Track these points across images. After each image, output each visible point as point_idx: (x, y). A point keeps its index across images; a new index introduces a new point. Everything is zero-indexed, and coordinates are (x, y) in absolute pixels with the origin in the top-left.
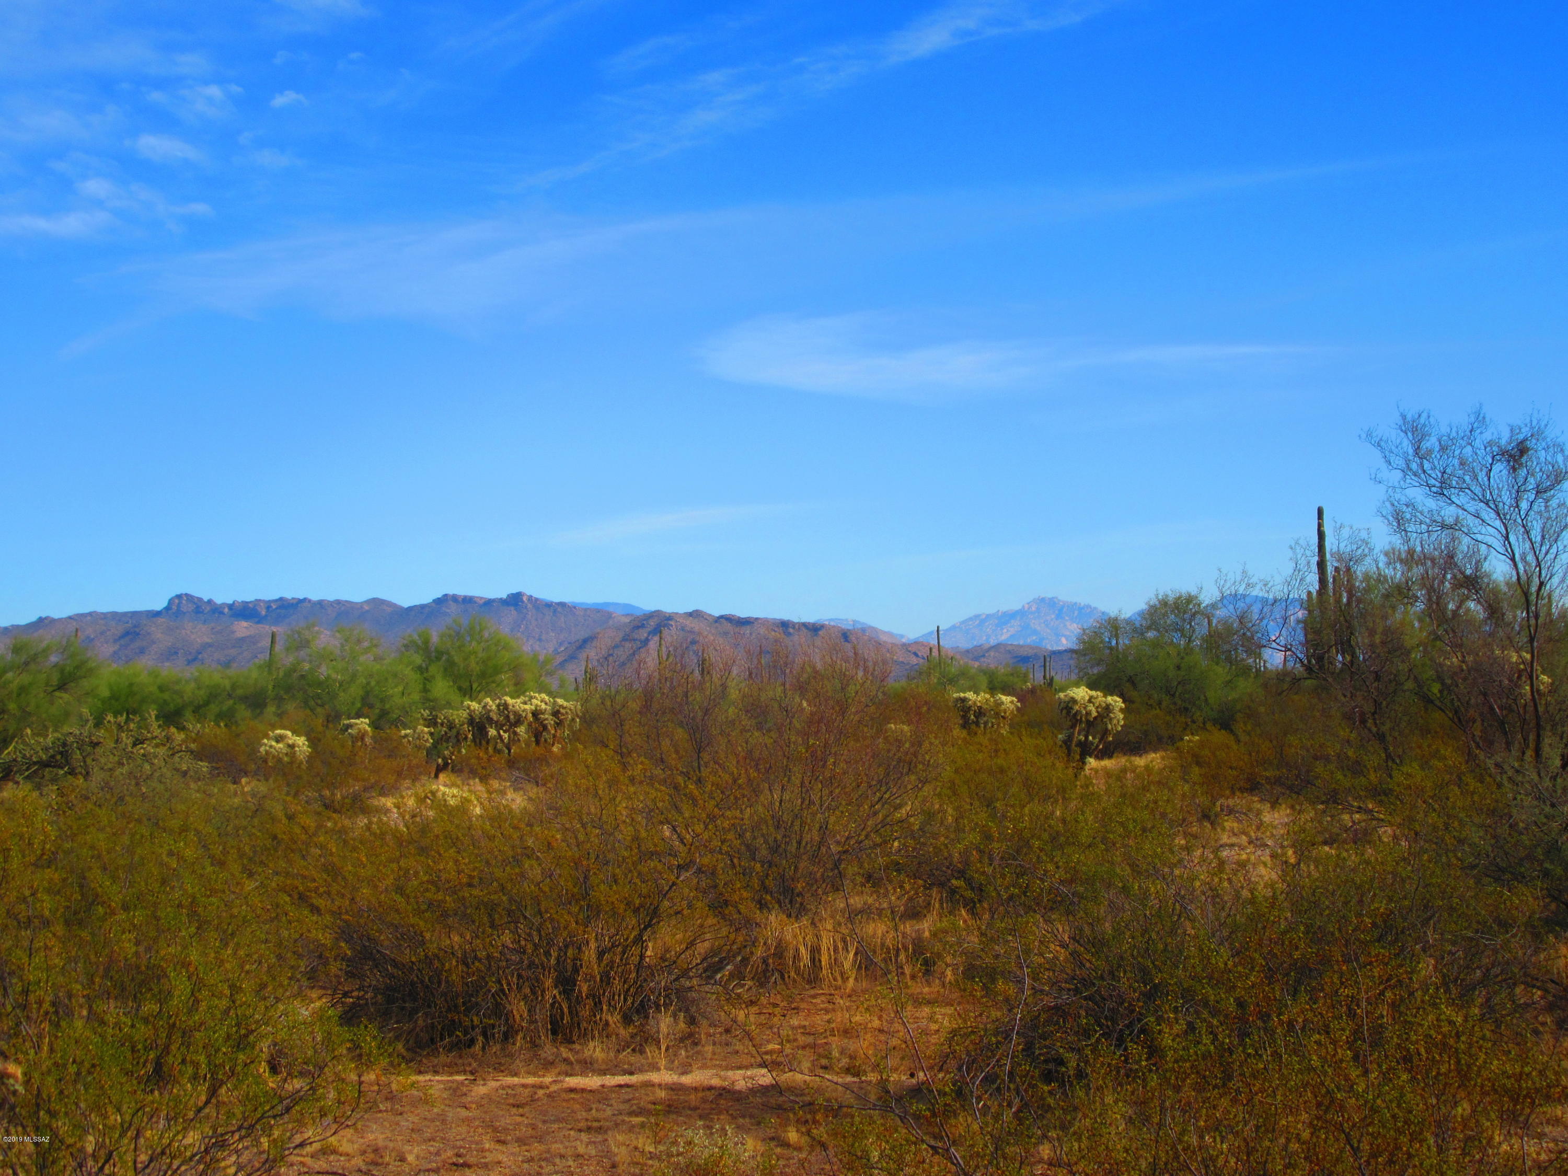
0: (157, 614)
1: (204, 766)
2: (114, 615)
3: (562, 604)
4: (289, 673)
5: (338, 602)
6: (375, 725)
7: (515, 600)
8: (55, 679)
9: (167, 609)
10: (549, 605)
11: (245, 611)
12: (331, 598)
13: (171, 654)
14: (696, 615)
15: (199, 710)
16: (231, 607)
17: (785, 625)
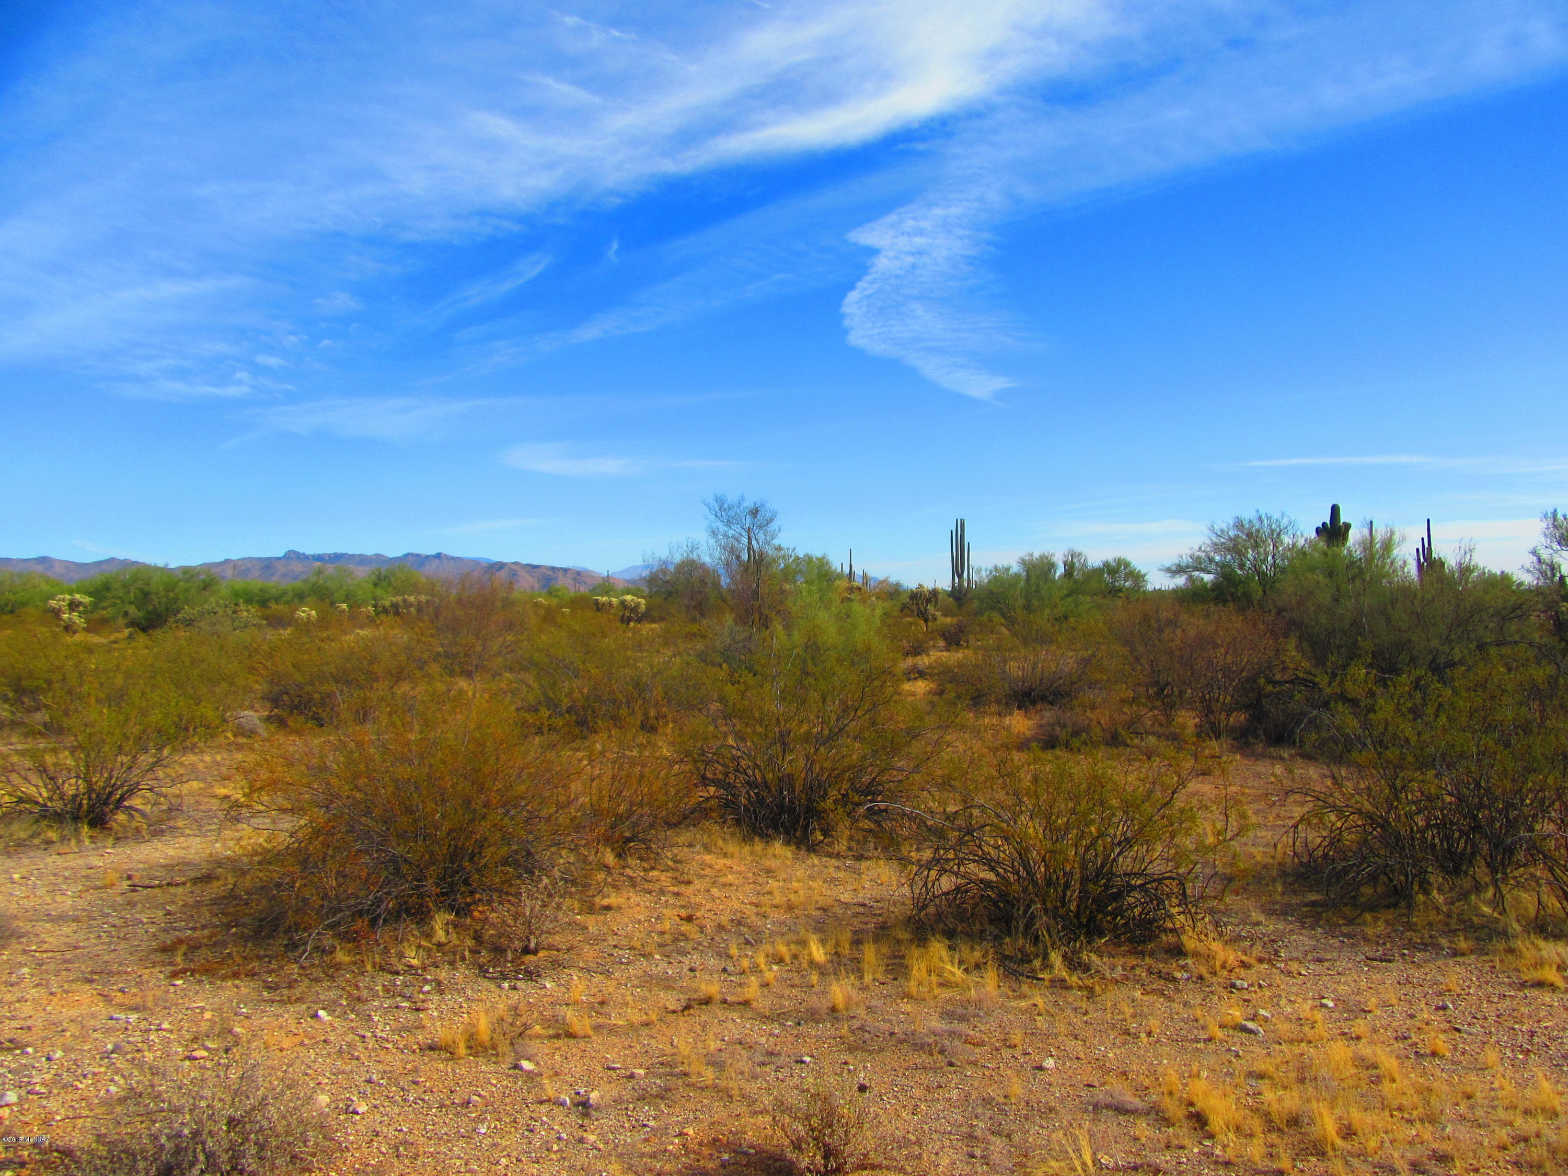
0: (280, 558)
1: (265, 622)
2: (260, 559)
3: (458, 558)
4: (314, 585)
5: (361, 555)
6: (350, 607)
7: (438, 556)
8: (202, 585)
9: (284, 556)
10: (453, 558)
11: (319, 558)
12: (357, 553)
13: (285, 575)
14: (516, 563)
15: (277, 600)
16: (313, 556)
17: (553, 569)
